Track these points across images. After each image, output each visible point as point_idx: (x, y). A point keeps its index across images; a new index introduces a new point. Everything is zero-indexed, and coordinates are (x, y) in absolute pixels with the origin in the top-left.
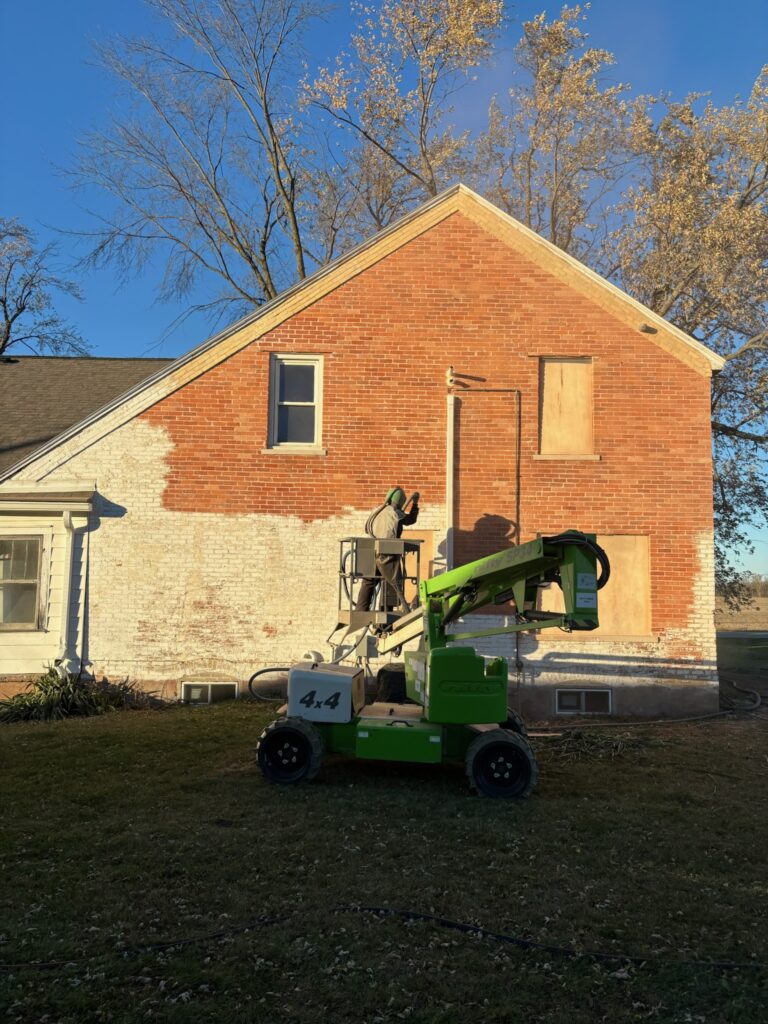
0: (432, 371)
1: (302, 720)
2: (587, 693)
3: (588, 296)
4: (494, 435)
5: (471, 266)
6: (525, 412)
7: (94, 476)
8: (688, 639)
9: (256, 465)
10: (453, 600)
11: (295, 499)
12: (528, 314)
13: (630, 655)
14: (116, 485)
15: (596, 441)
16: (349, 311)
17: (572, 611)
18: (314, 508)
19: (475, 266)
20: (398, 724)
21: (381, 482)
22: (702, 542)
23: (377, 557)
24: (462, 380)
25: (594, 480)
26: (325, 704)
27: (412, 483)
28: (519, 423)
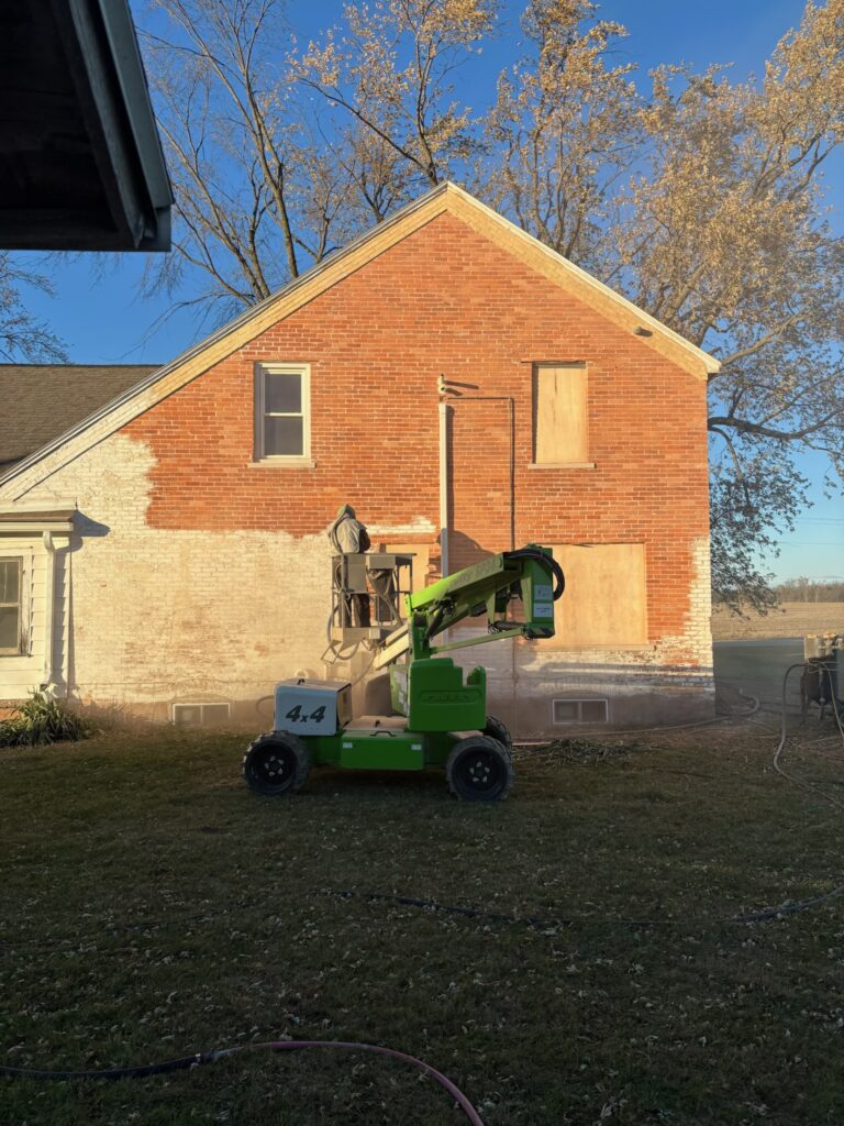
0: (422, 379)
1: (287, 734)
2: (584, 703)
3: (582, 299)
4: (488, 444)
5: (461, 269)
6: (518, 420)
7: (73, 494)
8: (684, 647)
9: (243, 480)
11: (283, 513)
12: (522, 319)
13: (627, 663)
14: (97, 504)
15: (591, 449)
16: (336, 317)
17: (530, 621)
18: (304, 523)
19: (466, 269)
21: (373, 495)
22: (698, 549)
23: (368, 572)
24: (454, 388)
25: (589, 488)
26: (310, 718)
27: (405, 495)
28: (513, 431)
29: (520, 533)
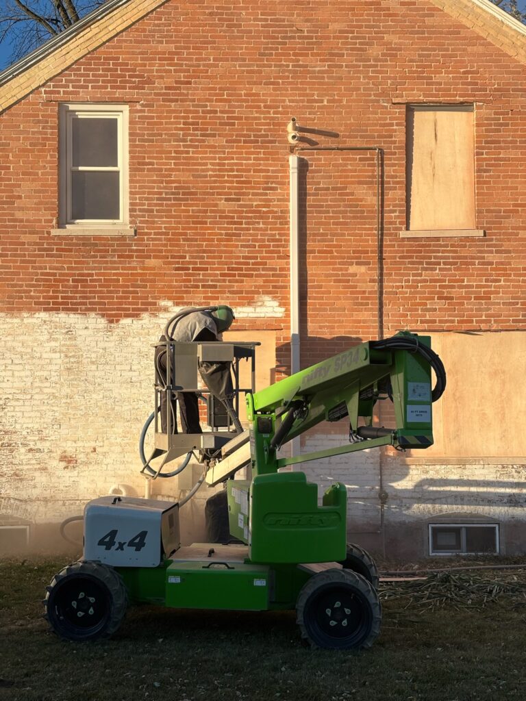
0: (269, 124)
1: (100, 565)
2: (469, 529)
4: (350, 206)
6: (388, 177)
9: (45, 250)
10: (285, 417)
11: (95, 292)
13: (523, 480)
15: (479, 212)
16: (160, 48)
17: (402, 427)
18: (121, 303)
20: (216, 566)
23: (200, 365)
24: (309, 136)
25: (477, 261)
26: (128, 546)
27: (247, 269)
28: (381, 190)
29: (390, 318)
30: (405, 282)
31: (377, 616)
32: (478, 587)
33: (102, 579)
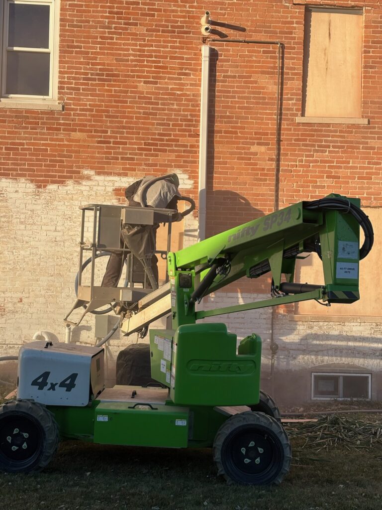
0: (184, 17)
1: (34, 403)
2: (345, 378)
4: (254, 93)
6: (288, 68)
10: (204, 274)
11: (25, 160)
15: (365, 103)
17: (331, 283)
18: (48, 171)
20: (140, 406)
21: (125, 143)
23: (123, 227)
24: (219, 28)
25: (361, 146)
26: (60, 386)
27: (161, 145)
28: (281, 80)
29: (285, 193)
30: (299, 162)
31: (288, 456)
32: (363, 429)
33: (36, 417)
